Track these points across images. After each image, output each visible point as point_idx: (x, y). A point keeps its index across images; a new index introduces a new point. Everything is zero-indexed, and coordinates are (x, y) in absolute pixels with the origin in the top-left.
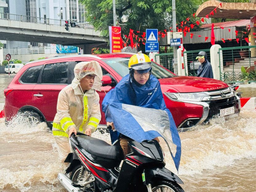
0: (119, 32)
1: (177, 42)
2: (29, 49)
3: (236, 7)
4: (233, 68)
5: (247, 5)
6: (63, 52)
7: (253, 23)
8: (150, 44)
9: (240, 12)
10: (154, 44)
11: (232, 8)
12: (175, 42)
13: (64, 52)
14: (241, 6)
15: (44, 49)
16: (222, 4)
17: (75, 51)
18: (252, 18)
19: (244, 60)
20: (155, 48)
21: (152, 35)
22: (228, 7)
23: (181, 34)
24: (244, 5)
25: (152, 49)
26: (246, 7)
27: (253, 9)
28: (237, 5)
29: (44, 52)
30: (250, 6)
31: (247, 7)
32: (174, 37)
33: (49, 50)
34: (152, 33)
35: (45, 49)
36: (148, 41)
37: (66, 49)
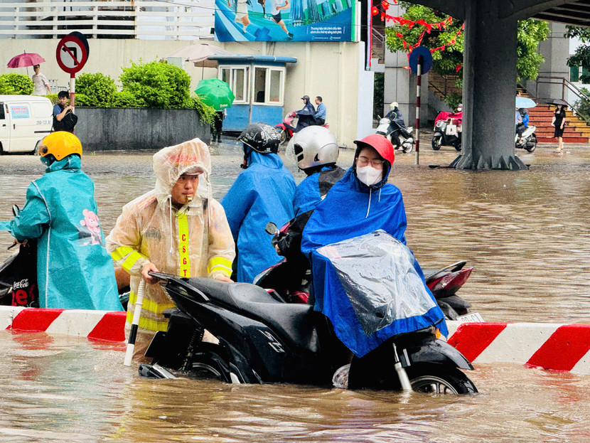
2: (30, 9)
6: (257, 33)
13: (263, 36)
15: (132, 10)
17: (337, 30)
29: (132, 28)
33: (159, 17)
35: (137, 13)
37: (278, 18)
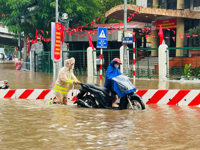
0: (60, 28)
1: (128, 40)
3: (151, 12)
4: (137, 65)
5: (160, 11)
7: (155, 26)
8: (101, 41)
9: (146, 17)
10: (104, 41)
11: (148, 12)
12: (127, 40)
14: (155, 12)
16: (140, 8)
18: (154, 22)
19: (144, 58)
20: (104, 44)
21: (103, 33)
22: (145, 11)
23: (132, 33)
24: (158, 11)
25: (102, 45)
26: (159, 13)
27: (165, 15)
28: (152, 10)
30: (162, 12)
31: (161, 12)
32: (125, 36)
34: (103, 31)
36: (99, 38)
